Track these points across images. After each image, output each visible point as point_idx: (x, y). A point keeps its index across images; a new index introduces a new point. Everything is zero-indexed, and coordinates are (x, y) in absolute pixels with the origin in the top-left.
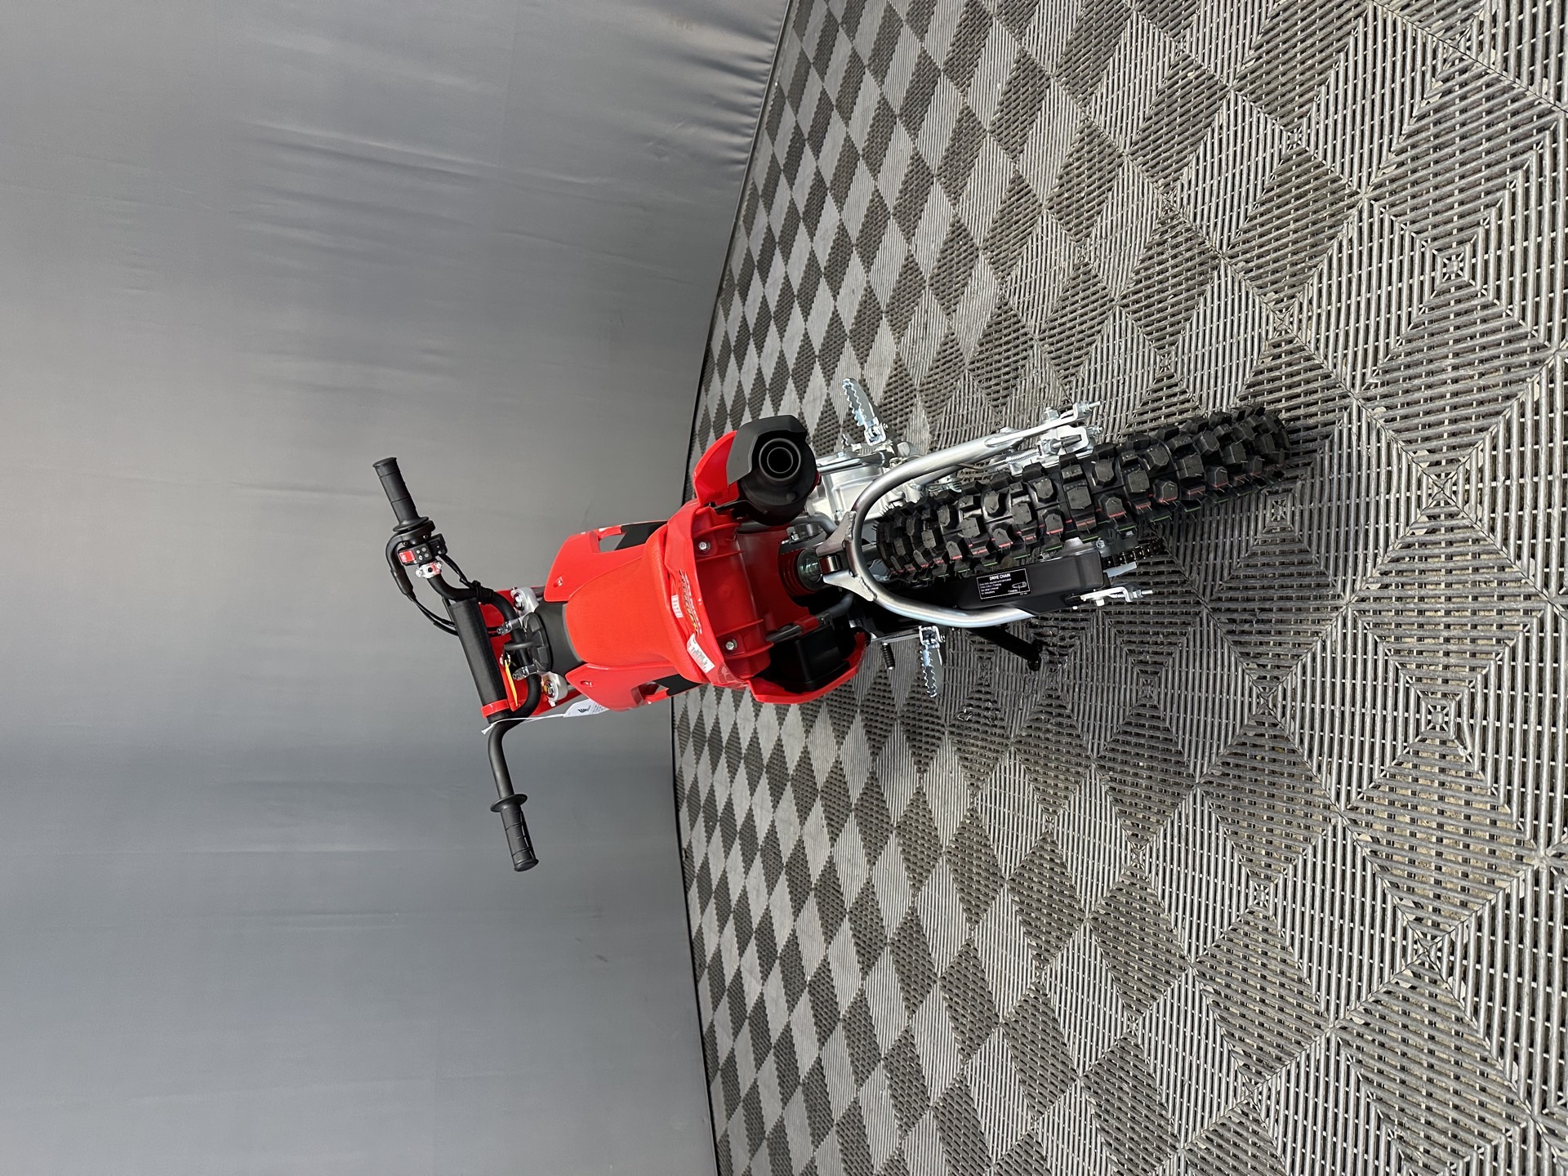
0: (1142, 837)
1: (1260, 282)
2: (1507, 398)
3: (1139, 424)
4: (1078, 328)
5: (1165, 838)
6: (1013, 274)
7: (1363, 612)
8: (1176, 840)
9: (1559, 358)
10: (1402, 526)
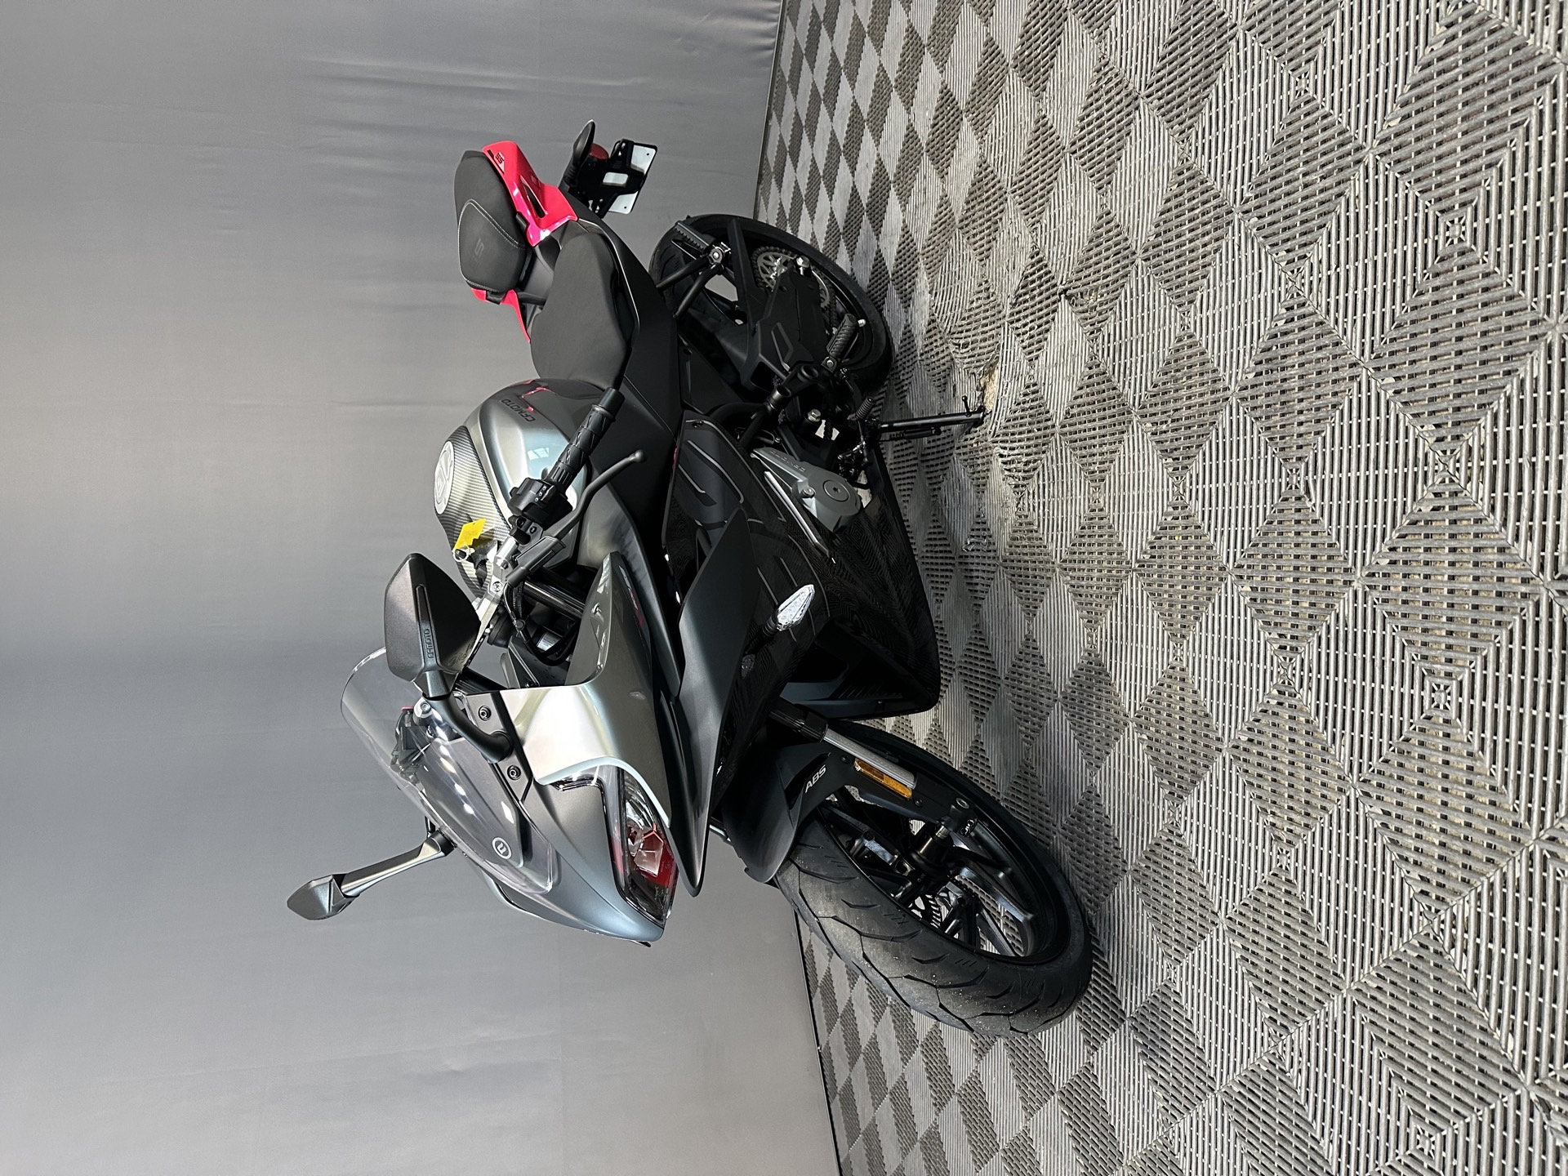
0: (1096, 622)
1: (1168, 117)
2: (1339, 195)
3: (1087, 259)
4: (1041, 178)
5: (1111, 619)
6: (989, 132)
7: (1244, 399)
8: (1119, 619)
9: (1371, 156)
10: (1269, 319)
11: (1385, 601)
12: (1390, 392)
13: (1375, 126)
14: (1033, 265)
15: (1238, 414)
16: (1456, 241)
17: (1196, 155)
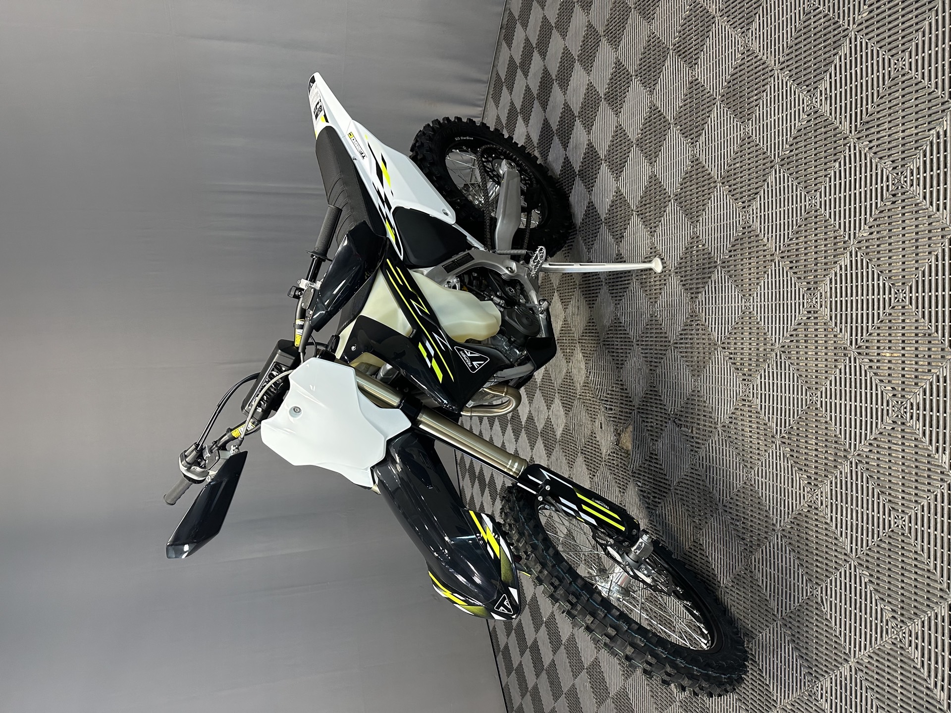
11: (866, 679)
12: (867, 580)
13: (855, 445)
14: (651, 391)
15: (782, 541)
16: (900, 527)
17: (753, 397)
